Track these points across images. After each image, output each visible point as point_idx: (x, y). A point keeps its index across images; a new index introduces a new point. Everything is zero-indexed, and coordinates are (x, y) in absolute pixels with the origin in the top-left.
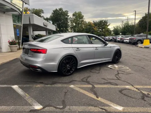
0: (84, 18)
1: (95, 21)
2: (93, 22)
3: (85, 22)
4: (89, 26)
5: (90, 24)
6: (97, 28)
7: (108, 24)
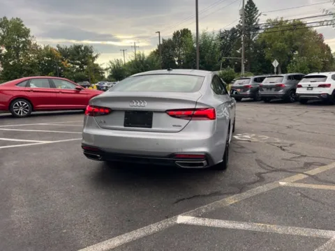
0: (31, 34)
1: (62, 46)
2: (58, 46)
3: (35, 45)
4: (48, 56)
5: (49, 53)
6: (68, 62)
7: (94, 55)
